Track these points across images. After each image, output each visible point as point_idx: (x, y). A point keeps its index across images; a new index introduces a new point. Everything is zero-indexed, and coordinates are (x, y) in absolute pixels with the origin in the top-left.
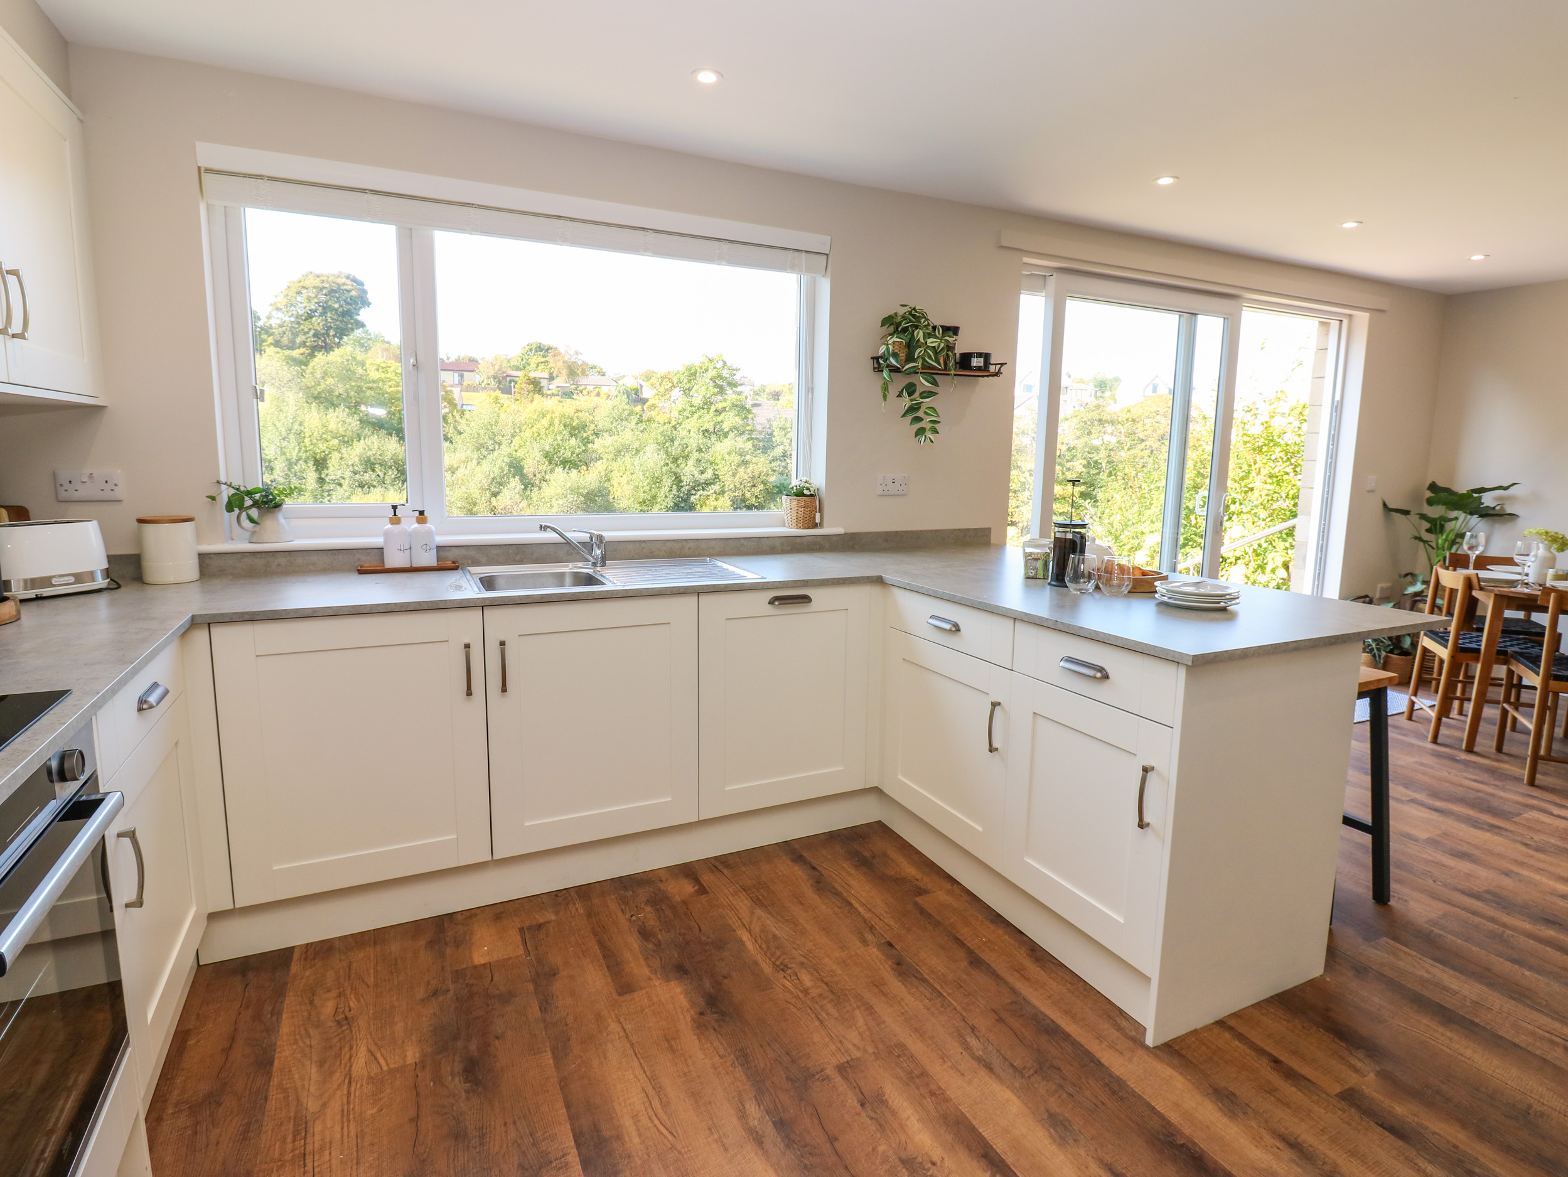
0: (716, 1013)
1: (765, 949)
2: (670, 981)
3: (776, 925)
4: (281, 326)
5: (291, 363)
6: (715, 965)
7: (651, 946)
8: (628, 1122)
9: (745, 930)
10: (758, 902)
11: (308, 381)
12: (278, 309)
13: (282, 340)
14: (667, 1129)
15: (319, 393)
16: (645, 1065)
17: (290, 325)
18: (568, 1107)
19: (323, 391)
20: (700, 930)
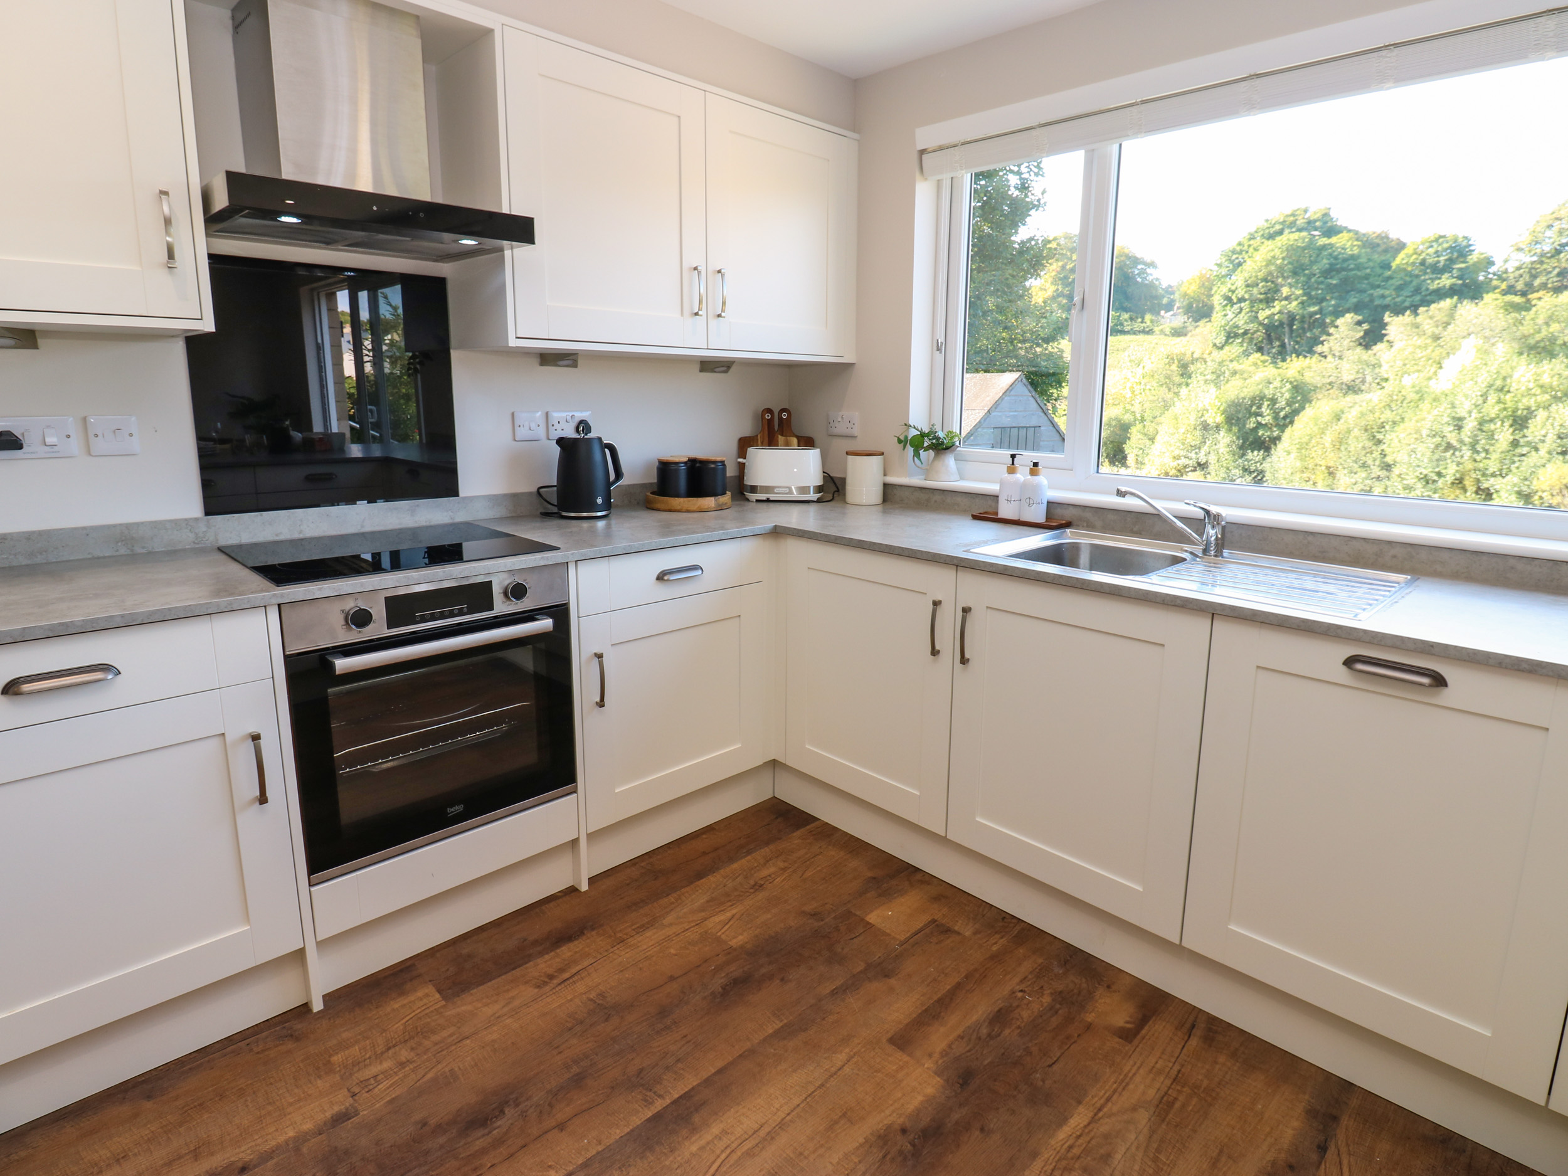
0: (914, 1145)
1: (1070, 1155)
2: (939, 1076)
3: (1133, 1149)
4: (1519, 268)
5: (1511, 310)
6: (998, 1109)
7: (984, 1031)
8: (715, 1130)
9: (1092, 1114)
10: (1163, 1107)
11: (1527, 328)
12: (1519, 249)
13: (1517, 284)
14: (717, 1171)
15: (1538, 342)
16: (798, 1110)
17: (1530, 266)
18: (720, 1071)
19: (1542, 340)
20: (1050, 1066)
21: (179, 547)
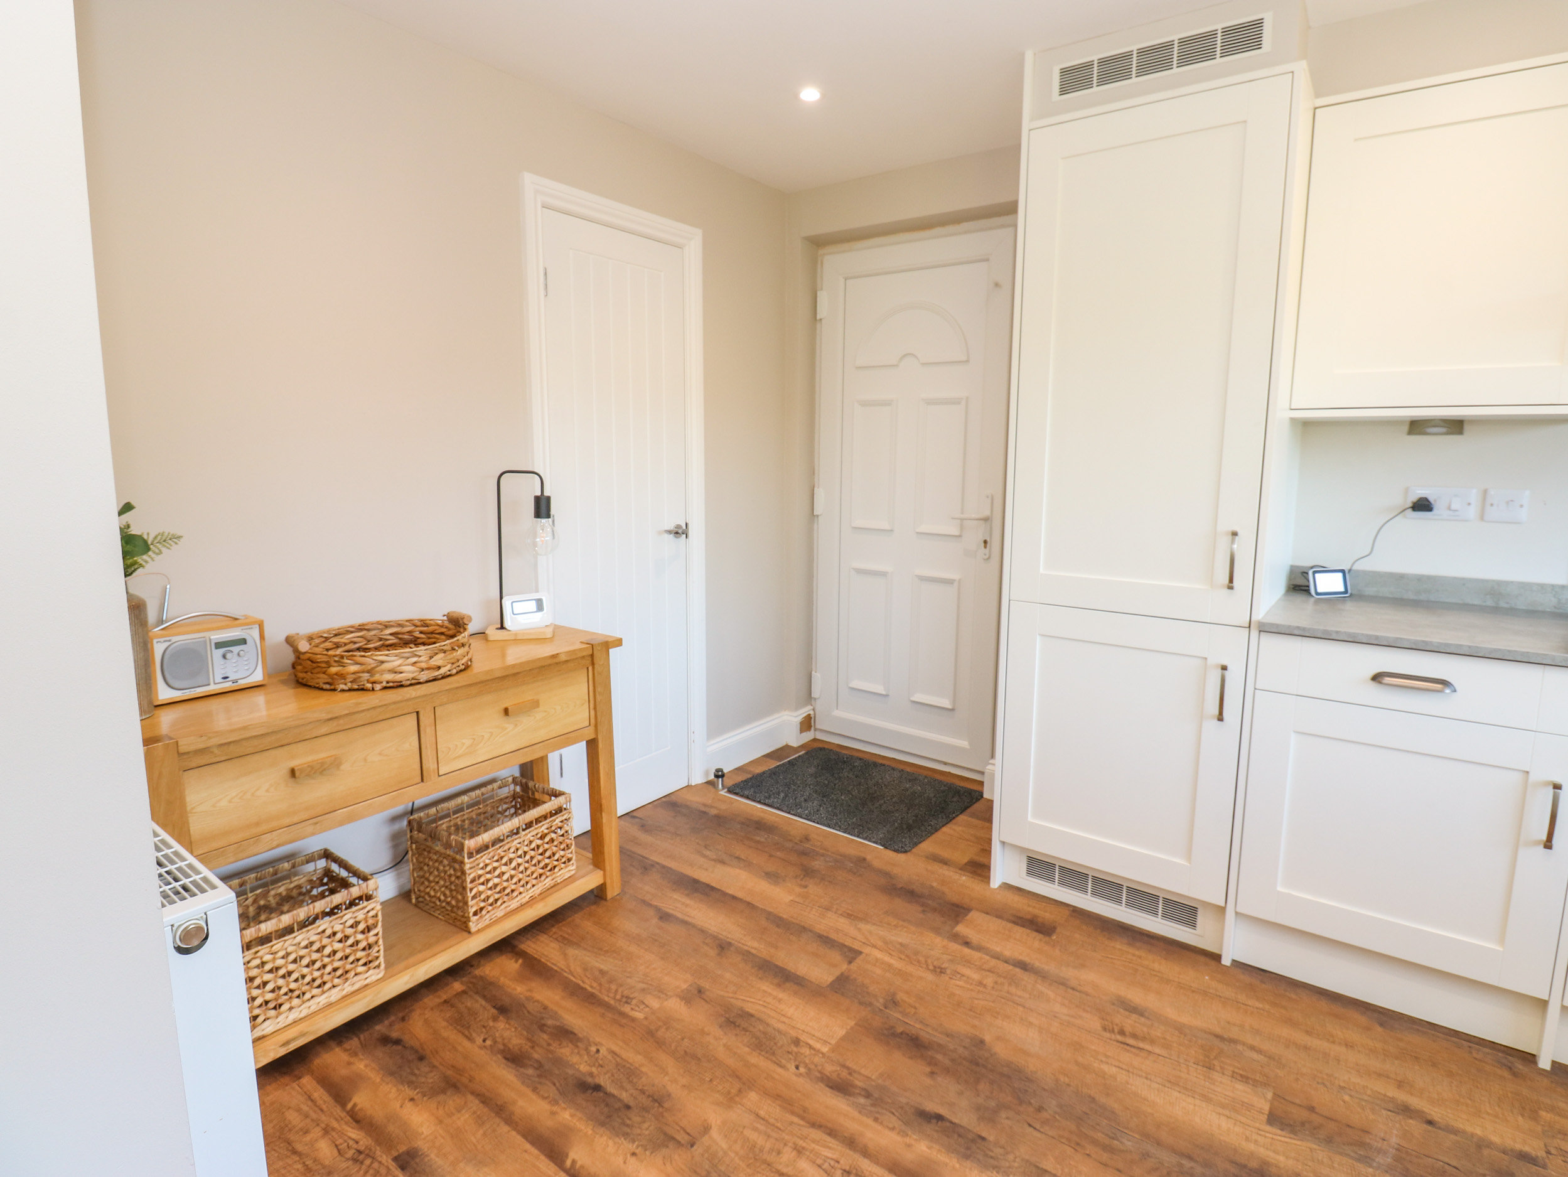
21: (1540, 608)
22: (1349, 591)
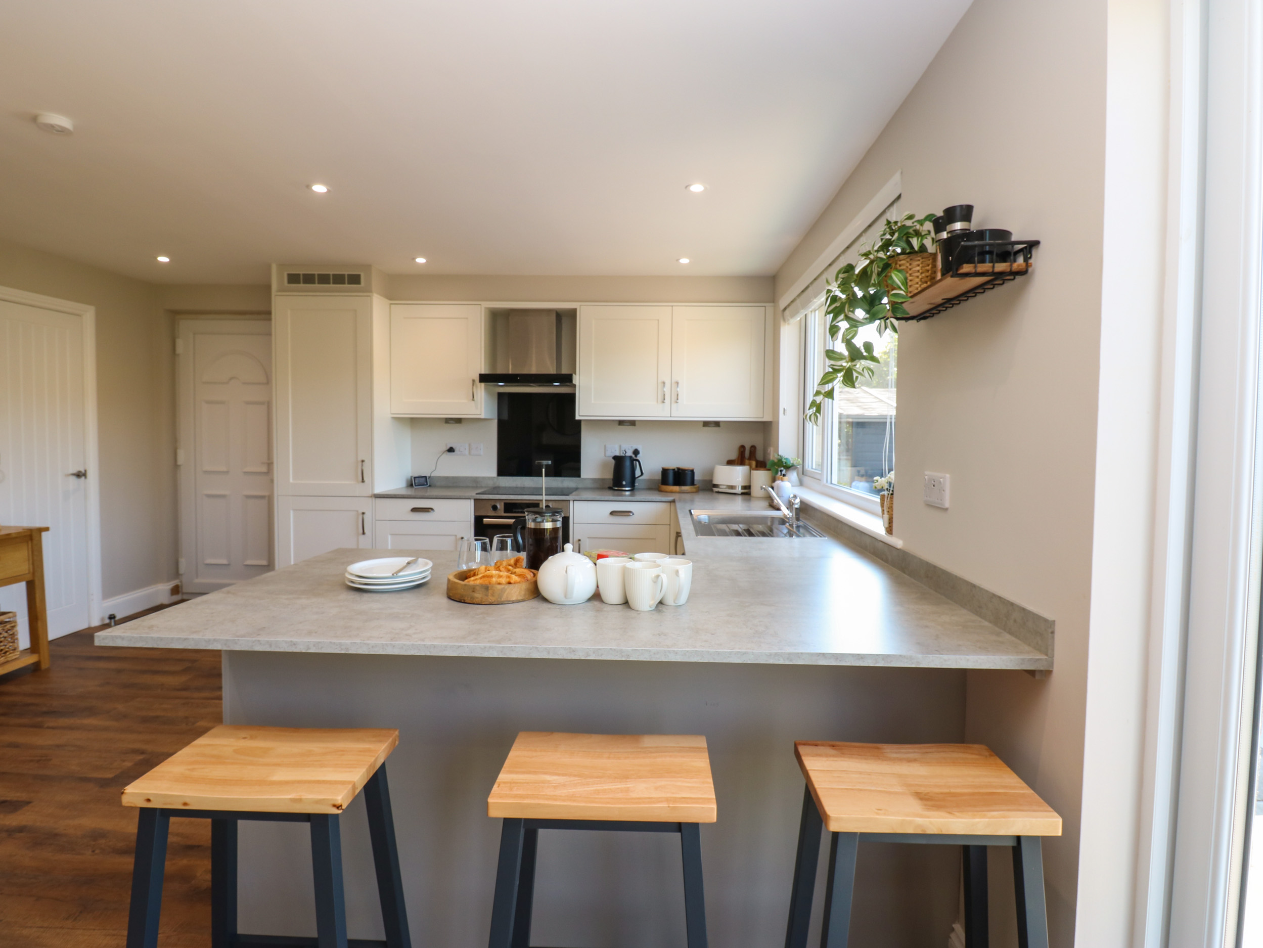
22: (428, 484)
